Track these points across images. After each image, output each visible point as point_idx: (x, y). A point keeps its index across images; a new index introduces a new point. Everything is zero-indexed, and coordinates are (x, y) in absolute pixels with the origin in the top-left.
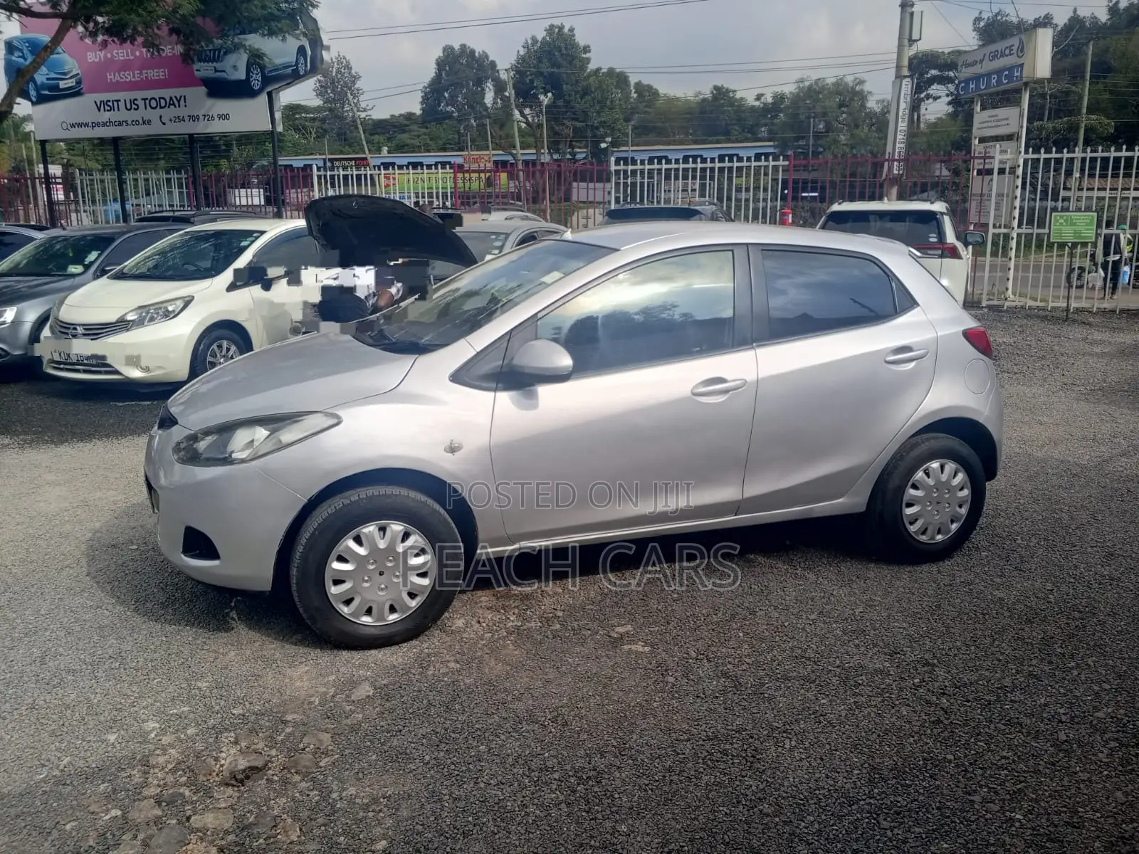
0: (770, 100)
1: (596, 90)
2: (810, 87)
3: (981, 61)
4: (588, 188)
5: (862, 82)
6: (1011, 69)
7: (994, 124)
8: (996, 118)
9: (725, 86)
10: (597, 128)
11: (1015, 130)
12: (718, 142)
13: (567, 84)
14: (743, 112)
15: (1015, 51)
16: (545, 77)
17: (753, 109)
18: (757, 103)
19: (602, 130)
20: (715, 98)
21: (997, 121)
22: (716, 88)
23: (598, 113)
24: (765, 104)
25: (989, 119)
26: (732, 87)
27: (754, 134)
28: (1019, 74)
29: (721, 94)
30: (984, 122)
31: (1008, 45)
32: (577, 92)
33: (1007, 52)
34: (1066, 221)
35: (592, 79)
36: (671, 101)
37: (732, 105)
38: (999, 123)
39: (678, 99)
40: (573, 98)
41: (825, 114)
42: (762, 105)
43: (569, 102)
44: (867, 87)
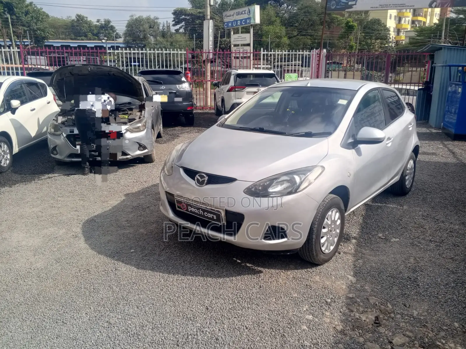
0: (103, 23)
1: (32, 12)
2: (136, 19)
3: (233, 15)
4: (36, 59)
5: (157, 19)
6: (246, 19)
7: (240, 39)
8: (241, 37)
9: (82, 15)
10: (36, 31)
11: (249, 42)
12: (82, 40)
13: (16, 8)
14: (92, 27)
15: (246, 12)
16: (4, 4)
17: (96, 26)
18: (98, 24)
19: (39, 31)
20: (78, 20)
21: (242, 38)
22: (78, 15)
23: (36, 24)
24: (101, 24)
25: (238, 38)
26: (85, 16)
27: (98, 37)
28: (249, 21)
29: (80, 18)
30: (235, 39)
31: (244, 10)
32: (22, 13)
33: (243, 13)
34: (289, 76)
35: (29, 7)
36: (55, 20)
37: (86, 24)
38: (242, 39)
39: (59, 19)
40: (21, 15)
41: (144, 31)
42: (100, 25)
43: (18, 17)
44: (159, 21)
